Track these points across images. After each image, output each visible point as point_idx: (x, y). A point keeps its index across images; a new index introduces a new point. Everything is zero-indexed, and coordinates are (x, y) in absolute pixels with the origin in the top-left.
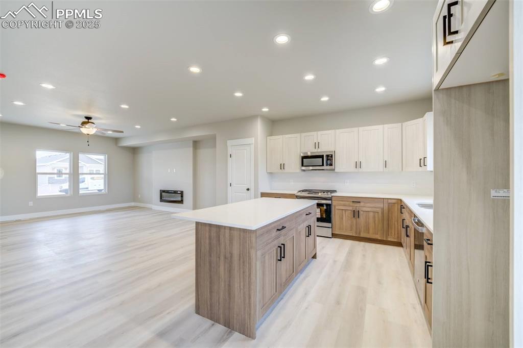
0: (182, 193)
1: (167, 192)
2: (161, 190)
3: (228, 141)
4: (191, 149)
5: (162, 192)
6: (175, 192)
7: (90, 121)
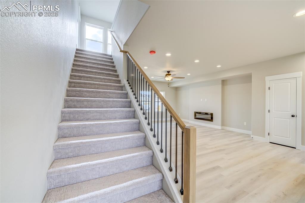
0: (212, 114)
1: (200, 113)
2: (195, 112)
3: (266, 77)
4: (220, 86)
5: (196, 113)
6: (206, 114)
7: (169, 73)
